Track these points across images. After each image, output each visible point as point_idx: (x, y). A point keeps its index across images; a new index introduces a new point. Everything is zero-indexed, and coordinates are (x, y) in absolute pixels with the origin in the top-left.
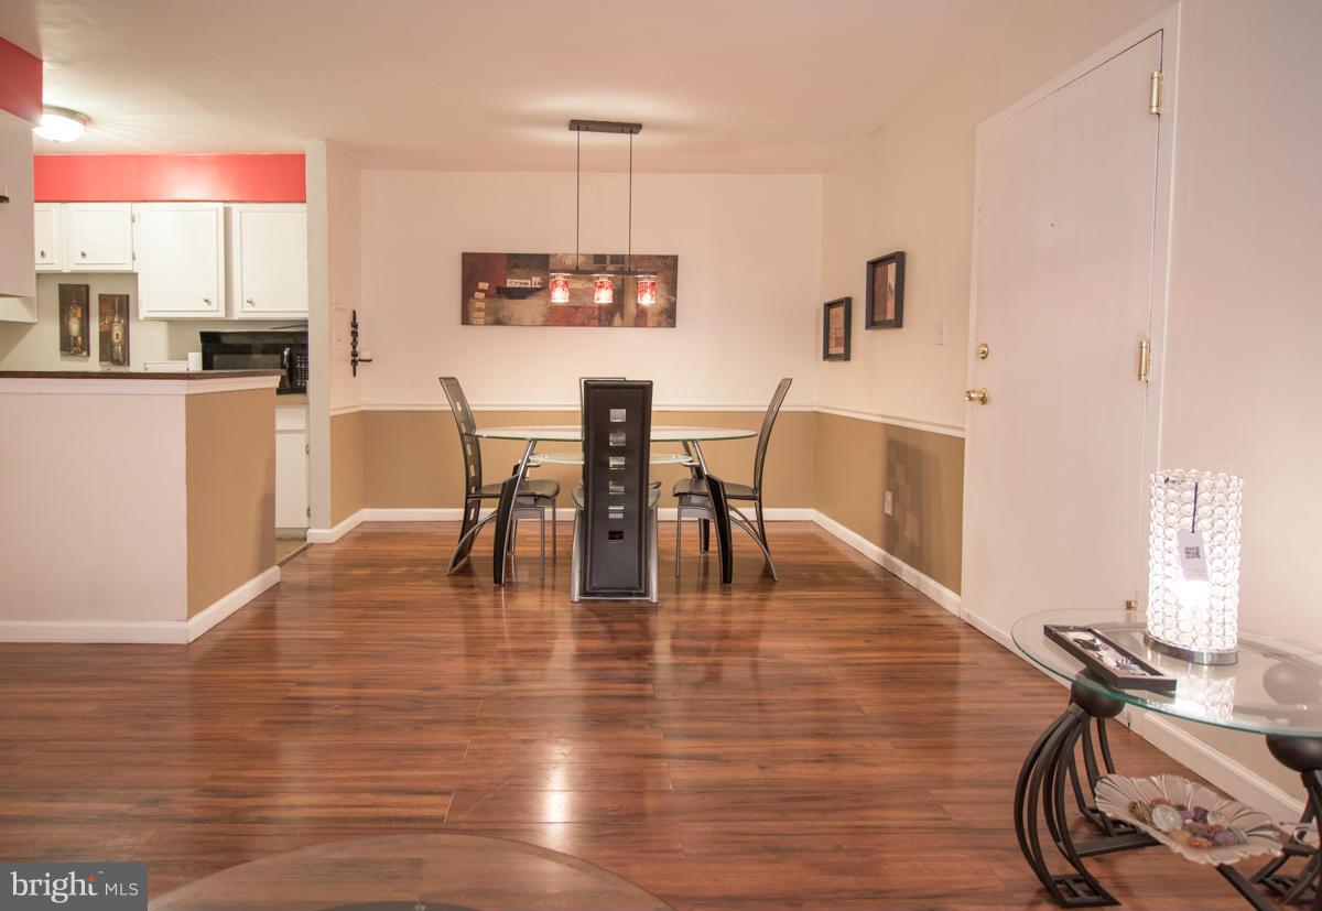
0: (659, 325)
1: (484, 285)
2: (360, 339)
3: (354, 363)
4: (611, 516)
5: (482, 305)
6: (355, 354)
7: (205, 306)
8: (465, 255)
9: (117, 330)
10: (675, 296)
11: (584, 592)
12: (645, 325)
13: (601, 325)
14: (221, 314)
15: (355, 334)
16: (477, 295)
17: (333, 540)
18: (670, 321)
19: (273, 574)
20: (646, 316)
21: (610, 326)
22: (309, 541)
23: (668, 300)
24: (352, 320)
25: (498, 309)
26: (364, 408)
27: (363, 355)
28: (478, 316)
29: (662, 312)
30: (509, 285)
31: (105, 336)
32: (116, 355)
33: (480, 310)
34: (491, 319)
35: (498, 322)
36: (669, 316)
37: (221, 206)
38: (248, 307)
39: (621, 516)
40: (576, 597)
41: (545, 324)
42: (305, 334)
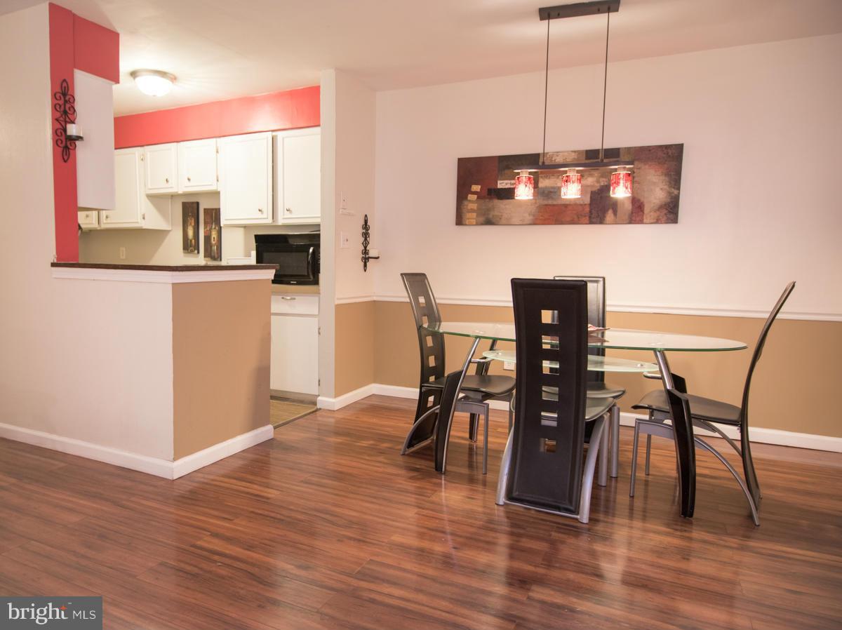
0: (657, 221)
1: (476, 188)
2: (371, 239)
3: (366, 260)
4: (544, 422)
5: (474, 206)
6: (365, 252)
7: (259, 215)
8: (459, 159)
9: (214, 235)
10: (679, 189)
11: (509, 496)
12: (641, 222)
13: (591, 223)
14: (269, 221)
15: (366, 235)
16: (471, 197)
17: (336, 408)
18: (671, 216)
19: (266, 432)
20: (643, 211)
21: (601, 222)
22: (318, 406)
23: (670, 193)
24: (363, 223)
25: (489, 210)
26: (375, 299)
27: (372, 253)
28: (470, 217)
29: (661, 208)
30: (499, 186)
31: (208, 238)
32: (214, 252)
33: (472, 211)
34: (482, 219)
35: (489, 222)
36: (670, 212)
37: (270, 135)
38: (288, 215)
39: (554, 424)
40: (502, 499)
41: (534, 223)
42: (319, 236)
